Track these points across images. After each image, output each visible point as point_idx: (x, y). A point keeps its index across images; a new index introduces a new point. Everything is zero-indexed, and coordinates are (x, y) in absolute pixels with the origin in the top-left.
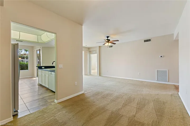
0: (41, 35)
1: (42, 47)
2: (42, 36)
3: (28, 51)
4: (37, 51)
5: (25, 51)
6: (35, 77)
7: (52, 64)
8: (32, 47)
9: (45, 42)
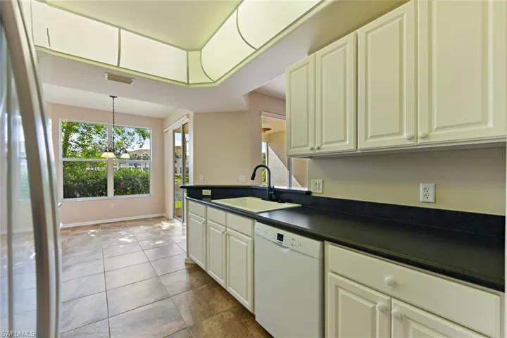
0: (200, 50)
1: (195, 114)
2: (203, 50)
3: (149, 136)
4: (174, 132)
5: (142, 138)
6: (168, 220)
7: (253, 178)
8: (160, 122)
9: (215, 82)
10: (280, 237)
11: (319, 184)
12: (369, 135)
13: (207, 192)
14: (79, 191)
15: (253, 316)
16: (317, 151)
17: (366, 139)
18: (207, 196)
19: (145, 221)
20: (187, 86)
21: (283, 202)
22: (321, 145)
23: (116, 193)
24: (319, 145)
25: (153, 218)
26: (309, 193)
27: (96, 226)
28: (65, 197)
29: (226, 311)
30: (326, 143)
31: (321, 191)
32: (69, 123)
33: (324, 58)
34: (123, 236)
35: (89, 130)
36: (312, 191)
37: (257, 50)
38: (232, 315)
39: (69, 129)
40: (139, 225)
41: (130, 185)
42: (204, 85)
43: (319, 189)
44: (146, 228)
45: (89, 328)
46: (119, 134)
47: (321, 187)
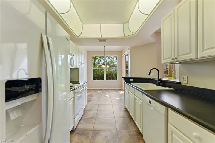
1: (131, 48)
2: (129, 22)
6: (123, 91)
7: (149, 74)
8: (121, 52)
9: (135, 33)
10: (150, 102)
11: (185, 78)
12: (205, 48)
13: (132, 80)
14: (97, 78)
15: (142, 136)
16: (176, 60)
17: (203, 51)
18: (132, 82)
19: (115, 90)
20: (124, 38)
21: (165, 86)
22: (178, 56)
23: (107, 79)
24: (176, 57)
25: (118, 89)
26: (179, 83)
27: (100, 90)
28: (93, 80)
29: (133, 130)
30: (180, 55)
31: (186, 82)
32: (95, 56)
33: (179, 9)
34: (107, 94)
35: (100, 58)
36: (181, 82)
37: (149, 15)
38: (135, 133)
39: (95, 58)
40: (113, 91)
41: (112, 77)
42: (131, 36)
43: (185, 81)
44: (115, 92)
45: (91, 120)
46: (109, 58)
47: (186, 80)
